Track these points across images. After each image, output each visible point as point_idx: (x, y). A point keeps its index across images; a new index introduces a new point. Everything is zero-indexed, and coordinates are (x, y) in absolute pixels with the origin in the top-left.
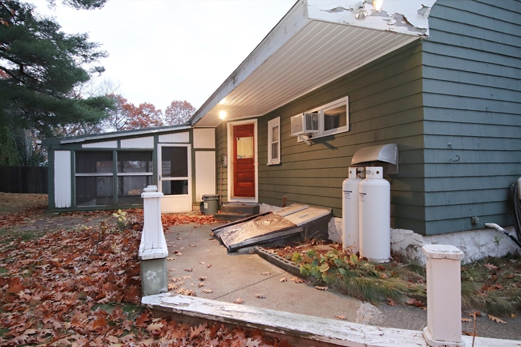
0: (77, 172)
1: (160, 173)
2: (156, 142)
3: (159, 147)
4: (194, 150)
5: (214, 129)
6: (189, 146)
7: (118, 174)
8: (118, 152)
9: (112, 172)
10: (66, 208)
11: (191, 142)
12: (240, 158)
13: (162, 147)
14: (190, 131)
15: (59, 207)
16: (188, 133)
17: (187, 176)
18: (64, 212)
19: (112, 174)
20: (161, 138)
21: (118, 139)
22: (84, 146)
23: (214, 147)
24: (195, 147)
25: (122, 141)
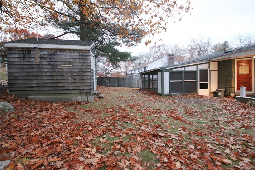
0: (171, 80)
1: (199, 80)
2: (197, 68)
3: (199, 69)
4: (210, 71)
5: (217, 62)
6: (209, 69)
7: (185, 81)
8: (185, 72)
9: (182, 80)
10: (167, 94)
11: (209, 67)
12: (240, 74)
13: (200, 70)
14: (209, 63)
15: (165, 94)
16: (208, 64)
17: (208, 81)
18: (168, 96)
19: (182, 81)
20: (199, 66)
21: (185, 67)
22: (174, 70)
23: (217, 69)
24: (210, 70)
25: (186, 68)
